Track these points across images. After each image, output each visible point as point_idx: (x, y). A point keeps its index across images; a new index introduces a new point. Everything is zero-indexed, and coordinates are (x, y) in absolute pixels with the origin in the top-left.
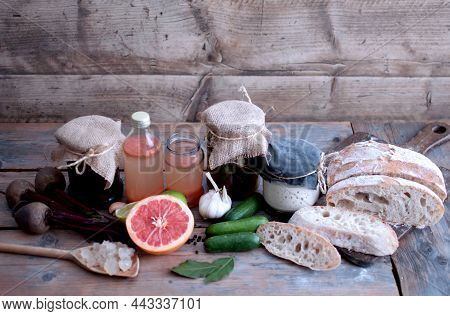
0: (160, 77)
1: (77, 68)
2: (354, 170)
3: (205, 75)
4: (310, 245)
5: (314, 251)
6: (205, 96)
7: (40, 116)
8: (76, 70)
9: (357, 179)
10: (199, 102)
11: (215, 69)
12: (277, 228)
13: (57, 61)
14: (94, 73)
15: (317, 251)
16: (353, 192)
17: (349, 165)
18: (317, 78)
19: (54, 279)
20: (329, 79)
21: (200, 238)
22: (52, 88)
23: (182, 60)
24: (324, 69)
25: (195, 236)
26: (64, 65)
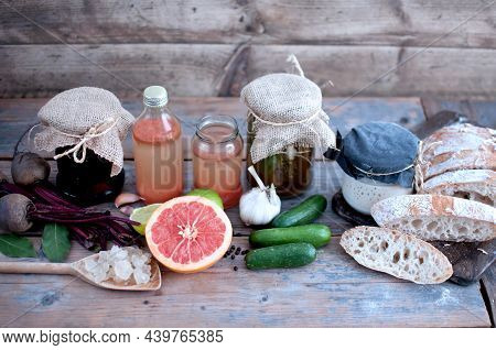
0: (187, 46)
1: (83, 38)
2: (450, 163)
3: (241, 44)
4: (411, 253)
5: (417, 261)
6: (242, 65)
7: (39, 90)
8: (80, 40)
9: (456, 174)
10: (235, 73)
11: (255, 39)
12: (367, 234)
13: (59, 33)
14: (103, 43)
15: (421, 261)
16: (451, 191)
17: (443, 157)
18: (381, 48)
19: (56, 303)
20: (395, 50)
21: (239, 249)
22: (53, 56)
23: (214, 31)
24: (389, 40)
25: (233, 248)
26: (67, 36)
